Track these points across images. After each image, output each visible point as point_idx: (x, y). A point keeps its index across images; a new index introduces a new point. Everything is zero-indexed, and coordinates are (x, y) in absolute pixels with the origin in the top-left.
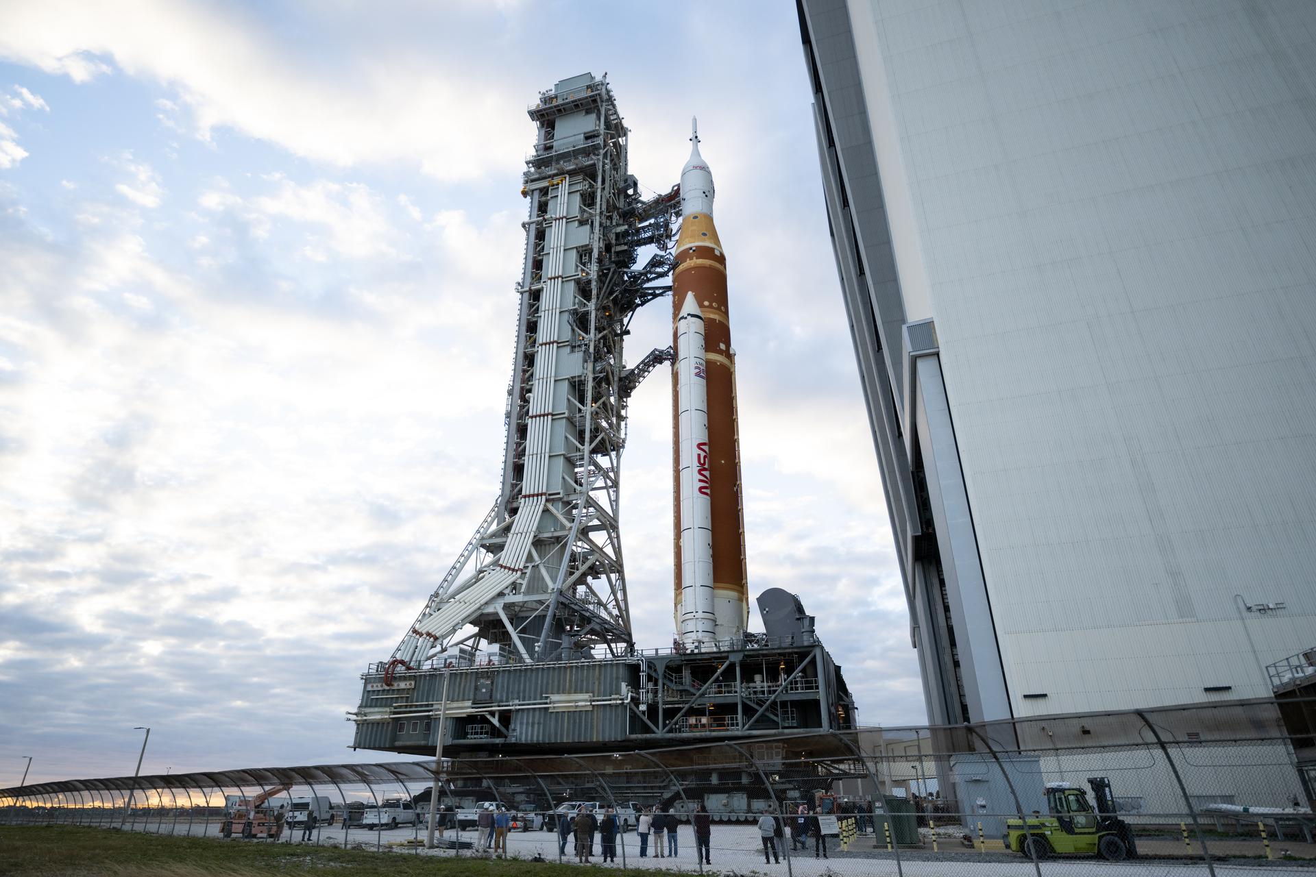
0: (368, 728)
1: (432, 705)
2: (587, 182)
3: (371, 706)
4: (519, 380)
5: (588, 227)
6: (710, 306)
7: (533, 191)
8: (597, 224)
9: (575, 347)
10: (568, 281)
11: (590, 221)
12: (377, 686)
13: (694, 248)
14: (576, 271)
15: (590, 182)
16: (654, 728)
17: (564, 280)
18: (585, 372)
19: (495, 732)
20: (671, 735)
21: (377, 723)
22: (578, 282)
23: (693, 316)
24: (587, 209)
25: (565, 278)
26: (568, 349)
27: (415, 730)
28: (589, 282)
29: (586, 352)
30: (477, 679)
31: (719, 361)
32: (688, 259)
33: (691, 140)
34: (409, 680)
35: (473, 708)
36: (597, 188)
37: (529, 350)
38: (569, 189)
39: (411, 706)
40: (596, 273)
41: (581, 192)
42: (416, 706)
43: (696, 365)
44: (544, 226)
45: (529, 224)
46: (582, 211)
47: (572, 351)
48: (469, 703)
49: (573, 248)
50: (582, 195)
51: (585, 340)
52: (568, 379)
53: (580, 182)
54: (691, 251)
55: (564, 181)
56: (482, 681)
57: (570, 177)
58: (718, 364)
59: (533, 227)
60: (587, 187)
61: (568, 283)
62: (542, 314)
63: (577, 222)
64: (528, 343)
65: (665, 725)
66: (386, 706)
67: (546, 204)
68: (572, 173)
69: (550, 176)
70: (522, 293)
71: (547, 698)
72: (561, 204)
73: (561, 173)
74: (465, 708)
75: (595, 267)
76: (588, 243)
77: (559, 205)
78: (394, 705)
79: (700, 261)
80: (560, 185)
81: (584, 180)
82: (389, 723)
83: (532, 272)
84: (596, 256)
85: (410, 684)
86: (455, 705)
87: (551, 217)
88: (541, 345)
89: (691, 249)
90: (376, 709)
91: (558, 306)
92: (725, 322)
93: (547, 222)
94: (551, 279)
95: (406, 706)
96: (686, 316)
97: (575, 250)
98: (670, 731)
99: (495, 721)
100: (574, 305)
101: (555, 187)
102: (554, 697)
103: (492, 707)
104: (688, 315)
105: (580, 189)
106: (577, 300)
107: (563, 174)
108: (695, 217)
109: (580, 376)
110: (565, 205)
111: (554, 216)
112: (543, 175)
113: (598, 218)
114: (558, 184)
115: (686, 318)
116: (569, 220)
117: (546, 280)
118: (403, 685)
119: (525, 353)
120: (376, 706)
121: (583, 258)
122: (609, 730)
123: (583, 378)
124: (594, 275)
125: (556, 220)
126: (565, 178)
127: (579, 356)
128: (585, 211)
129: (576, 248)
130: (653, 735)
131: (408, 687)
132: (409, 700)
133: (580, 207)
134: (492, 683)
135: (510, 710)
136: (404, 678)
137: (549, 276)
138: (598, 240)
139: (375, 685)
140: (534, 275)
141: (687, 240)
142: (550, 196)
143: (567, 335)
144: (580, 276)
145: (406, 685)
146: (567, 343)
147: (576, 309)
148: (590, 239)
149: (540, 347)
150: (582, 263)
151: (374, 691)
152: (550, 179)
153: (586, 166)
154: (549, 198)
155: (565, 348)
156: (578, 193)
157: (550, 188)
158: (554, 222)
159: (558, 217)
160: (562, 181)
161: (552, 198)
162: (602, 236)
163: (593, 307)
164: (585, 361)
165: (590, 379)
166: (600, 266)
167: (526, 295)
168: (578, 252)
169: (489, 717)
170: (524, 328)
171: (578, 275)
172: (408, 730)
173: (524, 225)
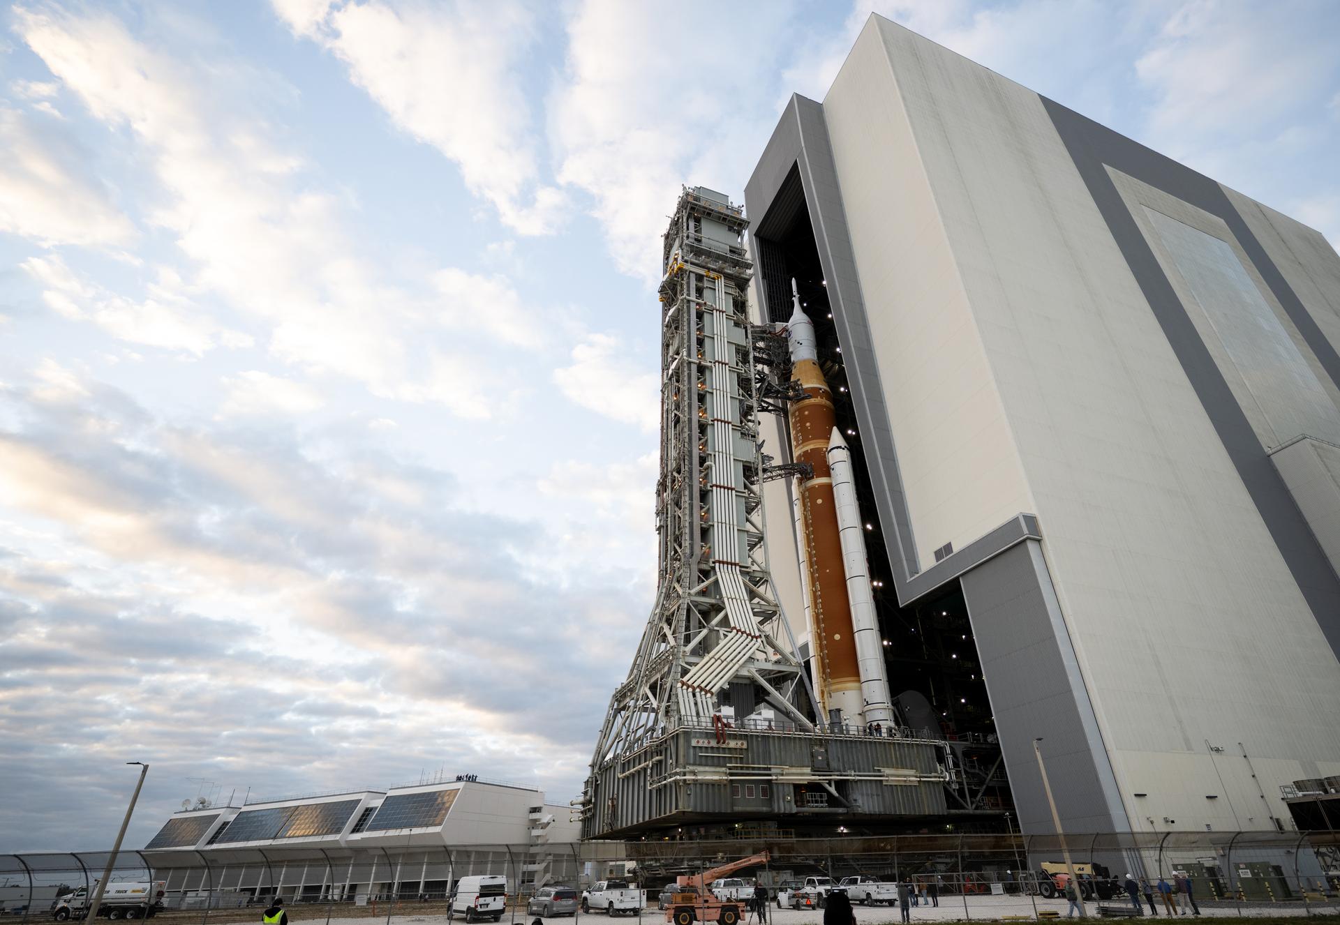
0: (701, 790)
1: (770, 769)
3: (700, 765)
12: (703, 742)
16: (965, 805)
19: (832, 801)
20: (978, 812)
21: (712, 784)
27: (751, 794)
30: (811, 746)
34: (741, 739)
35: (813, 775)
39: (748, 768)
42: (753, 768)
48: (808, 770)
56: (816, 748)
65: (972, 803)
66: (719, 766)
71: (879, 771)
74: (804, 775)
78: (728, 765)
82: (725, 785)
85: (742, 744)
86: (794, 770)
90: (707, 769)
95: (742, 768)
98: (977, 808)
99: (832, 790)
102: (887, 771)
103: (830, 775)
118: (732, 744)
120: (706, 765)
122: (933, 806)
130: (967, 811)
131: (738, 746)
132: (744, 760)
134: (826, 751)
135: (848, 780)
136: (735, 737)
139: (701, 741)
145: (737, 744)
151: (700, 747)
169: (827, 786)
172: (744, 795)
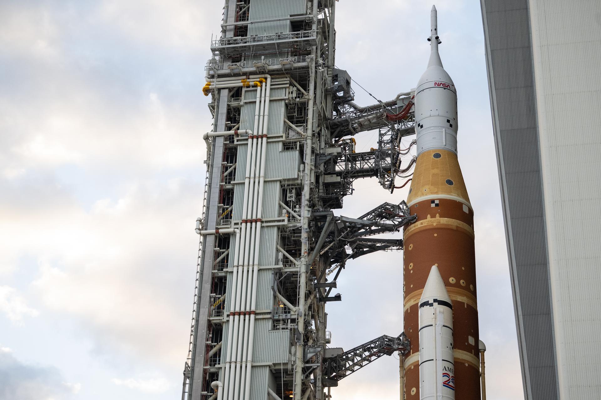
2: (295, 89)
4: (200, 358)
5: (296, 154)
6: (457, 285)
7: (219, 90)
8: (308, 151)
9: (278, 321)
10: (268, 227)
11: (298, 144)
13: (437, 202)
14: (280, 214)
15: (298, 90)
17: (265, 224)
18: (293, 359)
22: (281, 229)
23: (441, 303)
24: (293, 126)
25: (266, 222)
26: (270, 324)
28: (298, 231)
29: (294, 332)
31: (468, 361)
32: (429, 216)
33: (429, 40)
36: (309, 100)
37: (215, 319)
38: (270, 96)
40: (306, 221)
41: (287, 101)
43: (445, 372)
44: (236, 143)
45: (215, 138)
46: (288, 128)
47: (275, 328)
49: (276, 181)
50: (286, 105)
51: (292, 313)
52: (269, 366)
53: (286, 88)
54: (433, 205)
55: (264, 84)
57: (272, 78)
58: (467, 365)
59: (220, 142)
60: (294, 95)
61: (270, 229)
62: (235, 270)
63: (281, 145)
64: (213, 307)
67: (238, 110)
68: (275, 74)
69: (245, 74)
70: (205, 236)
72: (259, 116)
73: (261, 72)
75: (306, 212)
76: (296, 177)
77: (257, 117)
79: (445, 221)
80: (259, 88)
81: (291, 84)
83: (219, 207)
84: (307, 197)
87: (246, 133)
88: (234, 314)
89: (433, 201)
91: (256, 262)
92: (473, 306)
93: (240, 138)
94: (246, 222)
96: (431, 301)
97: (278, 184)
100: (277, 263)
101: (251, 89)
104: (435, 301)
105: (285, 98)
106: (281, 256)
107: (263, 73)
108: (437, 156)
109: (285, 364)
110: (266, 118)
111: (250, 132)
112: (236, 71)
113: (309, 142)
114: (256, 86)
115: (431, 305)
116: (270, 139)
117: (240, 222)
119: (209, 321)
121: (288, 195)
123: (289, 367)
124: (303, 222)
125: (252, 138)
126: (266, 79)
127: (284, 336)
128: (290, 128)
129: (280, 181)
133: (285, 122)
137: (244, 218)
138: (309, 174)
140: (221, 211)
141: (427, 187)
142: (243, 101)
143: (268, 305)
144: (286, 223)
146: (269, 316)
147: (280, 269)
148: (299, 171)
149: (231, 317)
150: (287, 203)
152: (245, 77)
153: (296, 68)
154: (242, 103)
155: (265, 322)
156: (283, 103)
157: (244, 90)
158: (250, 140)
159: (255, 133)
160: (261, 82)
161: (246, 103)
162: (313, 168)
163: (303, 269)
164: (292, 344)
165: (299, 370)
166: (312, 212)
167: (211, 240)
168: (282, 186)
170: (208, 286)
171: (283, 221)
173: (206, 138)
